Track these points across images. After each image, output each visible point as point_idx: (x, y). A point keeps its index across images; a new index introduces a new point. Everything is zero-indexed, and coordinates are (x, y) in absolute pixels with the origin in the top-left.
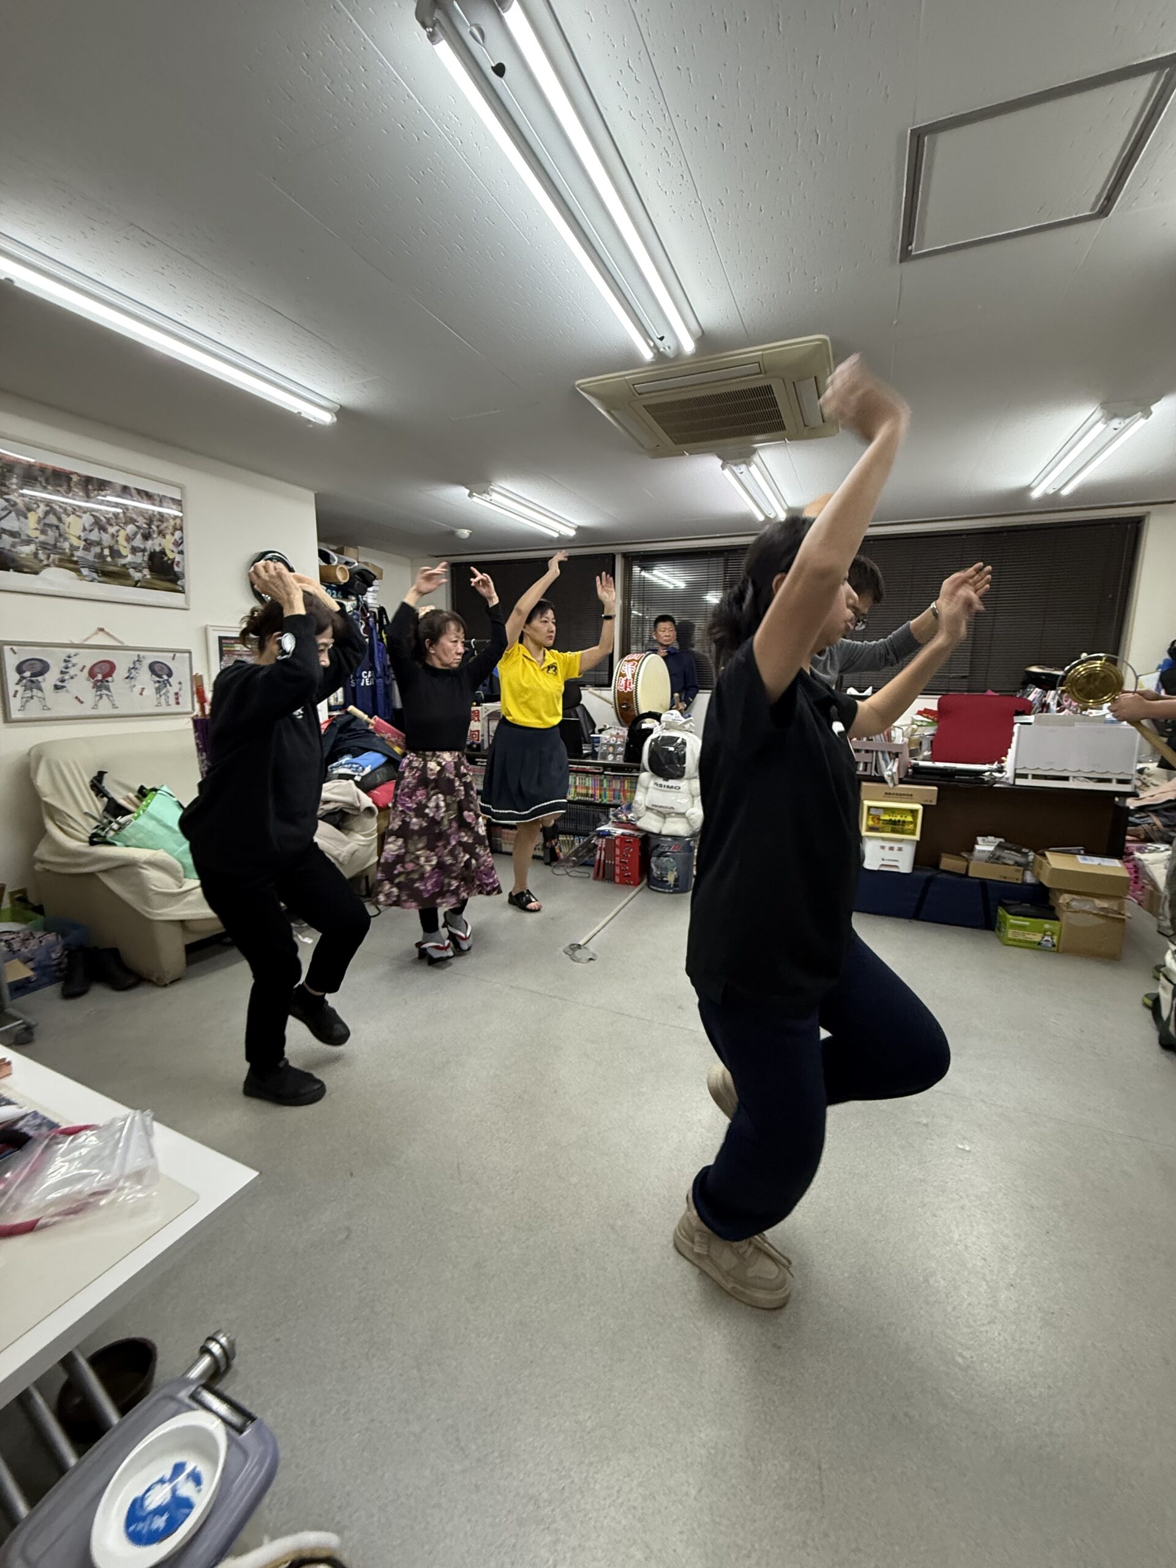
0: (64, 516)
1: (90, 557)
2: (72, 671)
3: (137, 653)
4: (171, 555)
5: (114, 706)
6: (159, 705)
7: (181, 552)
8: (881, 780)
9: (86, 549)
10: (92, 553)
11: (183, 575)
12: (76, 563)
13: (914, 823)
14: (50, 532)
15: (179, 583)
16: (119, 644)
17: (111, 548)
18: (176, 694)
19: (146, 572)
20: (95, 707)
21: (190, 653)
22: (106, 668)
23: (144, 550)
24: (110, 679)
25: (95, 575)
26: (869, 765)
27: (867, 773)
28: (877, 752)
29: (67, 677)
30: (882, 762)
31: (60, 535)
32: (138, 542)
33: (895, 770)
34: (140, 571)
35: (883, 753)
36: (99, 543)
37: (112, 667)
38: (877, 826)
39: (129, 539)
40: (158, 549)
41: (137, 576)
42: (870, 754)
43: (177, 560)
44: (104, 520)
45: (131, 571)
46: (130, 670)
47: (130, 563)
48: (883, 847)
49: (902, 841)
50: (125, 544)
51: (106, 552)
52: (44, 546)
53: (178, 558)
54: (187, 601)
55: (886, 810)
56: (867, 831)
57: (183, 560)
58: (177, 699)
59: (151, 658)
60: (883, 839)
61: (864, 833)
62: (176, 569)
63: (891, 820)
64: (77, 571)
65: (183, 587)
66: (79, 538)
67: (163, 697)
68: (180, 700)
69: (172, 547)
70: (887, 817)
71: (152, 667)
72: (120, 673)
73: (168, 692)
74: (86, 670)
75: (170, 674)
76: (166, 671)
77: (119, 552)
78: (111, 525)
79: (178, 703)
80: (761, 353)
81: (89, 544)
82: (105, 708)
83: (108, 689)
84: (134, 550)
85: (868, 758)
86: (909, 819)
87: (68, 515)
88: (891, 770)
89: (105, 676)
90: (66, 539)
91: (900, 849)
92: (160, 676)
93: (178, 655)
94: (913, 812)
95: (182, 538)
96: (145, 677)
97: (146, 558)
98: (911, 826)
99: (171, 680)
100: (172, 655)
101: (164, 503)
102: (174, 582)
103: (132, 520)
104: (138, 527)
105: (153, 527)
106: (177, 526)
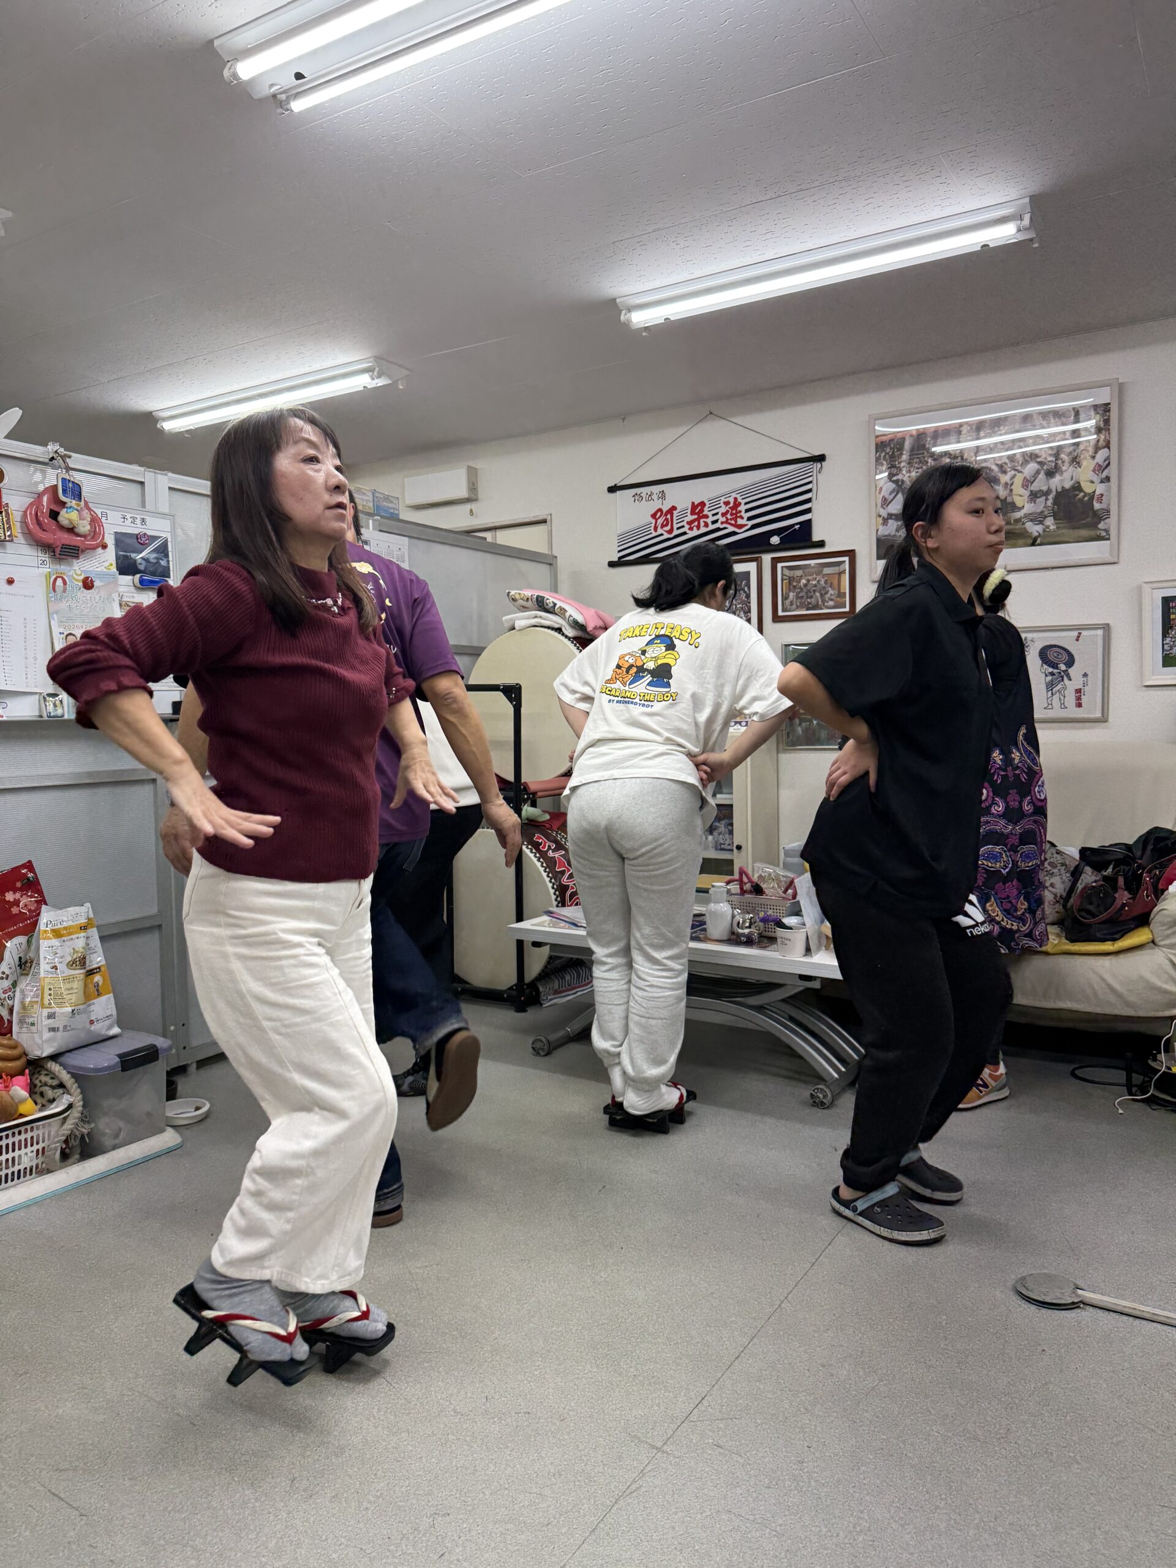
18: (1078, 691)
19: (1050, 522)
21: (1106, 628)
23: (1049, 492)
34: (1041, 522)
39: (1027, 483)
41: (1036, 530)
43: (1097, 493)
45: (1029, 525)
50: (1022, 491)
53: (1100, 489)
54: (1113, 550)
58: (1079, 698)
59: (1044, 640)
67: (1056, 698)
68: (1084, 700)
69: (1091, 475)
73: (1065, 688)
75: (1070, 662)
76: (1065, 657)
77: (1012, 504)
79: (1079, 705)
92: (1054, 666)
93: (1084, 633)
97: (1050, 503)
99: (1070, 670)
100: (1076, 633)
101: (1082, 416)
102: (1094, 526)
103: (1033, 456)
104: (1041, 463)
105: (1063, 456)
106: (1101, 443)
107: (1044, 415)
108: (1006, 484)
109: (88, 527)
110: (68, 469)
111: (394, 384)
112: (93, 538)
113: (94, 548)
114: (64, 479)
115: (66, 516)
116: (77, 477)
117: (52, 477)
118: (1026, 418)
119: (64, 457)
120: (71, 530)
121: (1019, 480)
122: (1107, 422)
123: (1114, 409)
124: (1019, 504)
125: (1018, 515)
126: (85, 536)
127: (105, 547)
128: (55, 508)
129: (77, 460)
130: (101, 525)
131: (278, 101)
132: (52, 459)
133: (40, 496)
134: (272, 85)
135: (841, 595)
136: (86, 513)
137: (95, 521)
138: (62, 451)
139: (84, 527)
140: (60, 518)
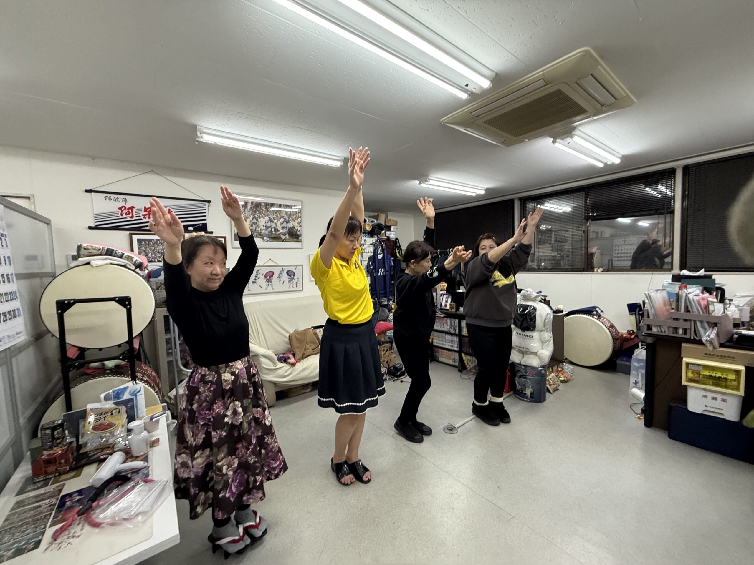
1: (267, 233)
2: (259, 276)
3: (282, 267)
4: (296, 228)
5: (273, 289)
6: (289, 287)
7: (300, 226)
8: (700, 342)
9: (266, 230)
11: (301, 235)
13: (738, 380)
14: (254, 225)
15: (299, 238)
16: (276, 264)
17: (275, 228)
18: (296, 283)
19: (287, 236)
20: (266, 289)
21: (302, 266)
22: (271, 274)
23: (286, 227)
24: (272, 278)
25: (268, 239)
26: (688, 331)
27: (688, 336)
28: (695, 321)
29: (257, 278)
30: (701, 330)
31: (257, 226)
32: (285, 225)
33: (713, 336)
34: (285, 236)
35: (701, 322)
36: (270, 227)
37: (273, 273)
38: (698, 379)
39: (281, 224)
40: (292, 226)
41: (283, 237)
42: (688, 323)
45: (282, 236)
46: (279, 274)
47: (281, 233)
48: (705, 396)
49: (725, 394)
50: (280, 226)
51: (273, 230)
53: (299, 229)
54: (302, 245)
55: (706, 367)
56: (686, 381)
57: (301, 229)
58: (297, 285)
59: (287, 269)
60: (705, 390)
61: (684, 383)
62: (298, 233)
63: (711, 376)
65: (301, 240)
66: (263, 226)
67: (291, 284)
68: (298, 285)
69: (297, 224)
70: (707, 373)
71: (287, 272)
72: (276, 276)
73: (293, 282)
74: (264, 275)
75: (294, 275)
76: (293, 274)
77: (277, 229)
78: (275, 220)
79: (297, 287)
80: (541, 73)
81: (267, 228)
82: (270, 289)
83: (271, 282)
84: (283, 228)
85: (687, 325)
86: (732, 377)
87: (260, 218)
88: (709, 336)
89: (270, 277)
90: (259, 227)
91: (724, 400)
92: (290, 276)
93: (297, 267)
94: (738, 372)
95: (301, 221)
96: (285, 277)
97: (287, 230)
98: (735, 383)
99: (294, 277)
100: (295, 267)
102: (298, 238)
103: (283, 217)
104: (285, 219)
105: (290, 218)
106: (299, 216)
121: (279, 222)
124: (279, 229)
125: (279, 233)
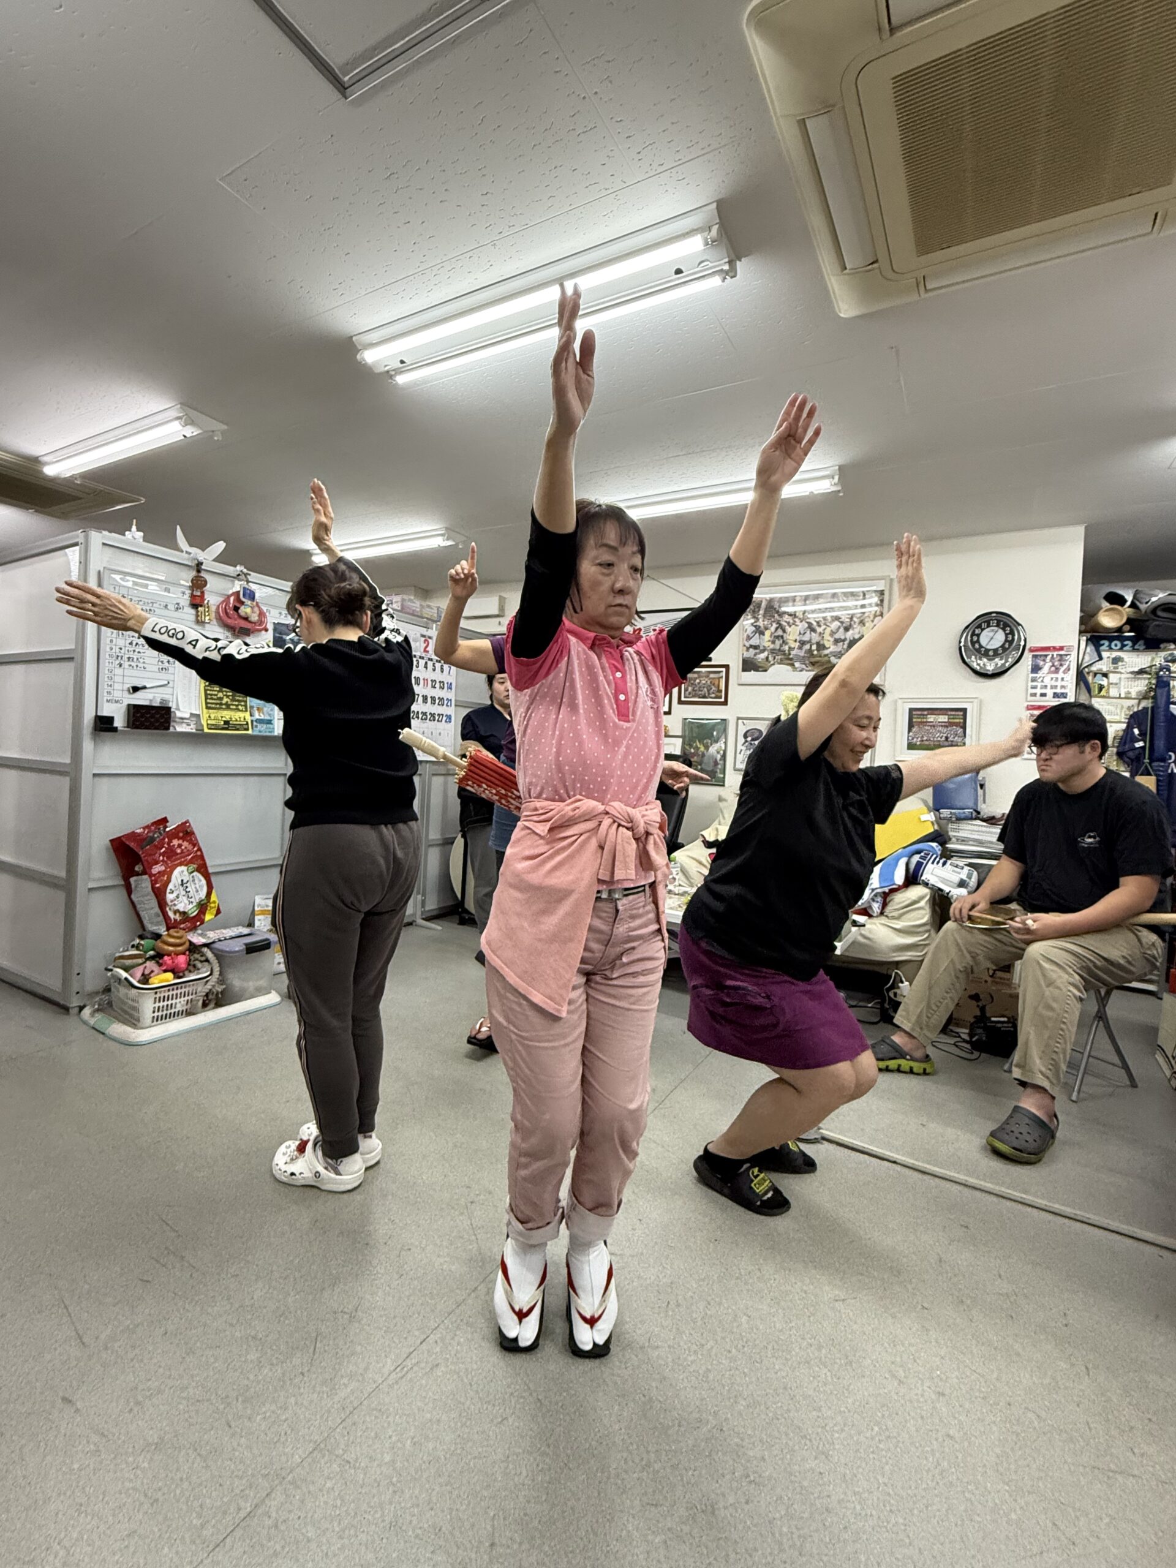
0: (787, 627)
1: (802, 654)
9: (800, 648)
10: (804, 651)
12: (791, 659)
14: (777, 642)
17: (818, 644)
23: (844, 641)
25: (804, 666)
31: (783, 642)
32: (840, 635)
36: (810, 642)
44: (815, 624)
45: (832, 658)
47: (831, 653)
51: (814, 647)
52: (773, 651)
64: (792, 665)
66: (796, 641)
77: (824, 645)
78: (819, 626)
81: (803, 643)
84: (837, 641)
87: (790, 626)
90: (787, 644)
97: (845, 646)
101: (867, 596)
103: (837, 618)
104: (842, 623)
105: (855, 619)
106: (878, 613)
107: (845, 594)
108: (820, 633)
109: (257, 618)
110: (248, 582)
111: (457, 545)
112: (260, 625)
113: (260, 630)
114: (244, 588)
115: (245, 610)
116: (253, 587)
117: (237, 586)
118: (834, 595)
119: (246, 575)
120: (246, 619)
121: (828, 631)
122: (882, 601)
123: (887, 593)
124: (827, 646)
125: (826, 652)
126: (255, 623)
127: (266, 630)
128: (238, 605)
129: (254, 576)
130: (265, 617)
131: (389, 375)
132: (239, 575)
133: (229, 597)
134: (386, 366)
135: (720, 691)
136: (256, 609)
137: (262, 614)
138: (245, 571)
139: (254, 618)
140: (240, 611)
